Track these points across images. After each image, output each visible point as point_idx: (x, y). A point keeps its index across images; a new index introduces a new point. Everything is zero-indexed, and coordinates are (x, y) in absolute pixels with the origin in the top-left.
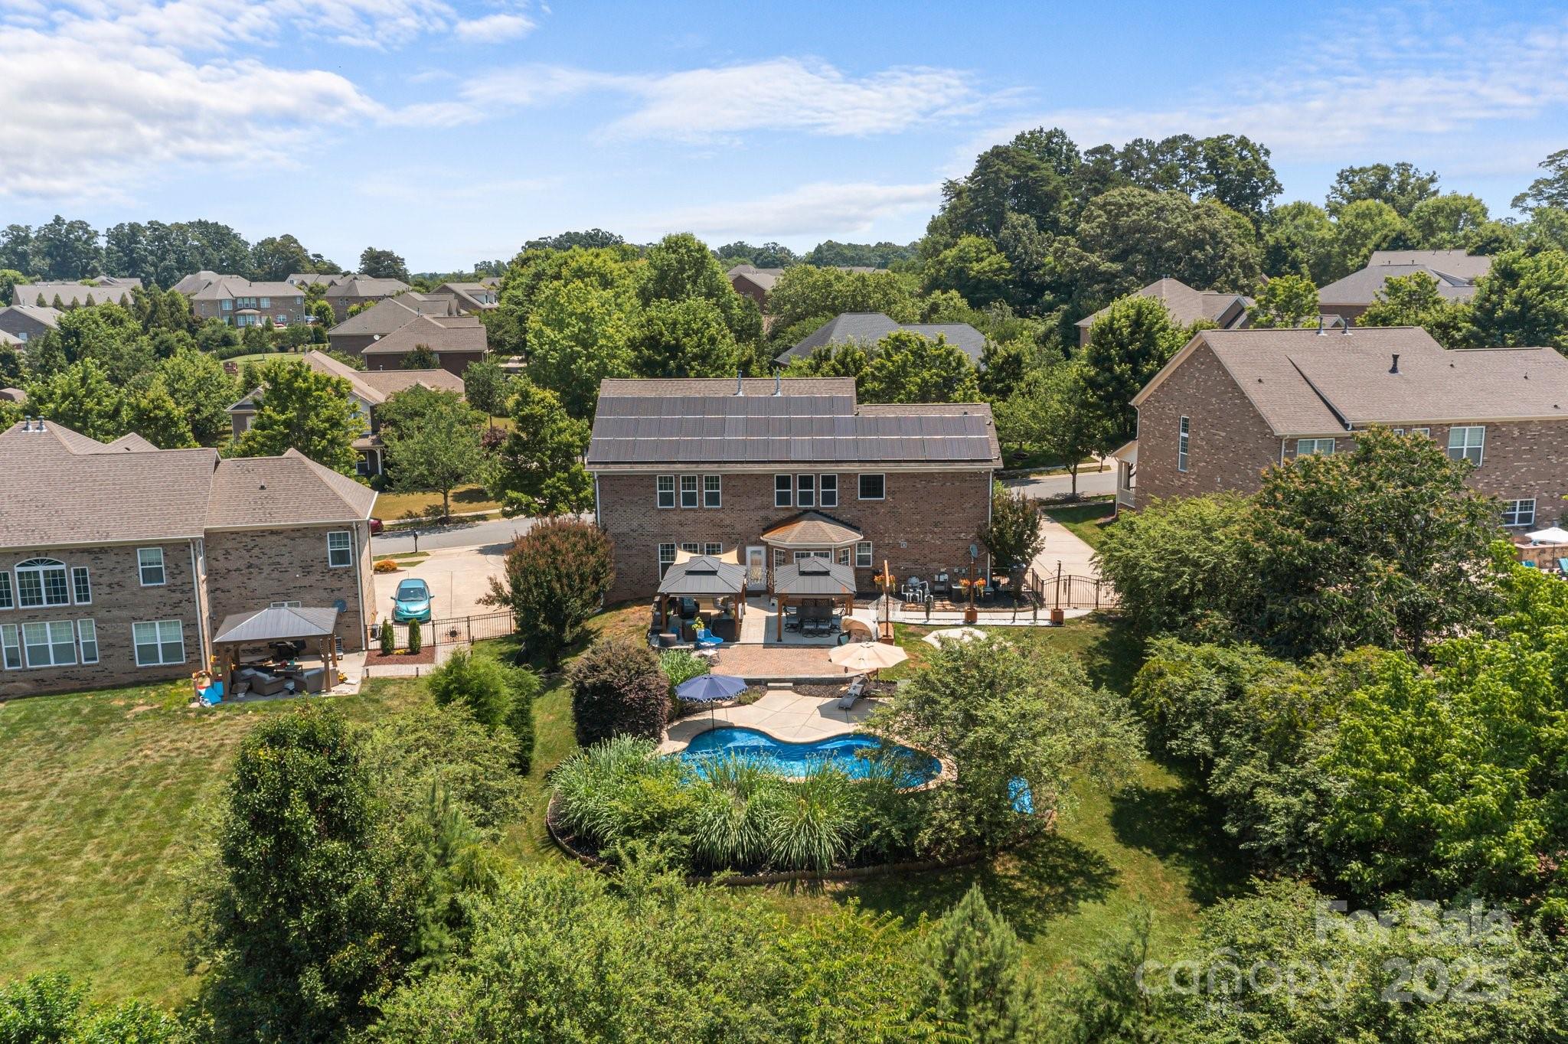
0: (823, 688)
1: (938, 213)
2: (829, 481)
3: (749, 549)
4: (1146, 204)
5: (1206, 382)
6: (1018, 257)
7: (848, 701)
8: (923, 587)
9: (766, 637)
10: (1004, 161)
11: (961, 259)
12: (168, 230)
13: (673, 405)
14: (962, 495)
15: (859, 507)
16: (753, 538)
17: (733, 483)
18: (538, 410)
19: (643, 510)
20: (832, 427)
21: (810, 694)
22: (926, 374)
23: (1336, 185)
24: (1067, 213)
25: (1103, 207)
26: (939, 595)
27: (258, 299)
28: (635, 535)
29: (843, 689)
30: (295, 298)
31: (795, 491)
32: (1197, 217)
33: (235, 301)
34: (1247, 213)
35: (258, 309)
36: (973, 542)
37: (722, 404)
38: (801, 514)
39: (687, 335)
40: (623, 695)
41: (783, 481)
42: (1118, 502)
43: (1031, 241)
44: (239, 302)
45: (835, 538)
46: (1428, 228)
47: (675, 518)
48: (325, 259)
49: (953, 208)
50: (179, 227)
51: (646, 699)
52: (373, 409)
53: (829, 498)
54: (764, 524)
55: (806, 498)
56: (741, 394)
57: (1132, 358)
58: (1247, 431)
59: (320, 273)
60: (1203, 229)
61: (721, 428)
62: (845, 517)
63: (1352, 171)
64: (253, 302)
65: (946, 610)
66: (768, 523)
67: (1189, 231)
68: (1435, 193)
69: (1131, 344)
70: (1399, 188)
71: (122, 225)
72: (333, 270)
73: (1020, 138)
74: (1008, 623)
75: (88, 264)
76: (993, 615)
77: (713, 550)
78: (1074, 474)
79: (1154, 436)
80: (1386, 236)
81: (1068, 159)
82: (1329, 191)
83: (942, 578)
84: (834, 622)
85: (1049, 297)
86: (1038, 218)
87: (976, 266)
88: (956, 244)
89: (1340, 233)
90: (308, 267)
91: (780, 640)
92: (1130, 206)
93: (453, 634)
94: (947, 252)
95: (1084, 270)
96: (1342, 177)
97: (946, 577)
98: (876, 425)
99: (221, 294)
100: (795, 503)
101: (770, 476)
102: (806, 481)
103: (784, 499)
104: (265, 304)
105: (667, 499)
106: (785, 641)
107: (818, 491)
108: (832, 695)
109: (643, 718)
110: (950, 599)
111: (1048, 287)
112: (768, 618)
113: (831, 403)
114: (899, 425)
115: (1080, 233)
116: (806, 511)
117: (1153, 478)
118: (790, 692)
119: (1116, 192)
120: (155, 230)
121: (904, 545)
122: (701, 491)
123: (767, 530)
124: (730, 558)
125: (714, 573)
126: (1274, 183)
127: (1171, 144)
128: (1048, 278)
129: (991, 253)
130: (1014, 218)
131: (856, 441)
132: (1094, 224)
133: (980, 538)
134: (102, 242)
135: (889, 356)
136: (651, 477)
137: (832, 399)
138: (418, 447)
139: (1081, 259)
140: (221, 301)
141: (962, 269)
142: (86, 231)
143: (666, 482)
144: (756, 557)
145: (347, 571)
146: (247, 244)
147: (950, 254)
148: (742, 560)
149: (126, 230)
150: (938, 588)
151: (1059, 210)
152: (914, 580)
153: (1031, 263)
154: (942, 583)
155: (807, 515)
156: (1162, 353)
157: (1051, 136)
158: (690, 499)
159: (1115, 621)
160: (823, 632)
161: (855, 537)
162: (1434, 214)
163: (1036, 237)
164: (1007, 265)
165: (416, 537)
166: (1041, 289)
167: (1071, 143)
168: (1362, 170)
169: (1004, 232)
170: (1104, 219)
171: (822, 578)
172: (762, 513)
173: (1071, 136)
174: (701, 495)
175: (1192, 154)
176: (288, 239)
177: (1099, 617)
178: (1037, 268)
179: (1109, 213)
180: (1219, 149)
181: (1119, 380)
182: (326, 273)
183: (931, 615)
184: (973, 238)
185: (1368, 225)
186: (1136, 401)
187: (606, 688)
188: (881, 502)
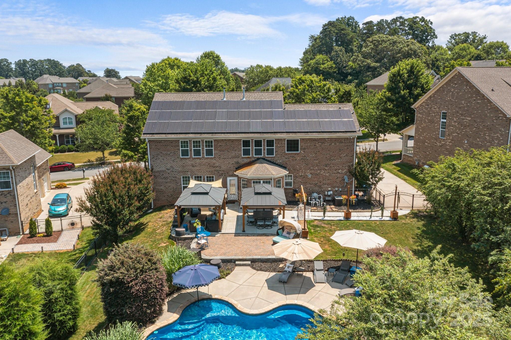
0: (268, 264)
1: (307, 47)
2: (270, 143)
3: (229, 179)
4: (389, 40)
5: (458, 93)
6: (338, 63)
7: (285, 277)
8: (319, 198)
9: (236, 229)
10: (332, 26)
11: (317, 63)
12: (37, 62)
13: (190, 104)
14: (340, 150)
15: (286, 157)
16: (231, 173)
17: (220, 144)
18: (137, 113)
19: (173, 159)
20: (271, 115)
21: (261, 270)
22: (314, 95)
23: (449, 40)
24: (356, 47)
25: (372, 42)
26: (328, 202)
27: (62, 83)
28: (169, 171)
29: (281, 266)
30: (75, 83)
31: (252, 148)
32: (408, 45)
33: (53, 84)
34: (425, 45)
35: (62, 87)
36: (346, 174)
37: (214, 104)
38: (255, 160)
39: (202, 76)
40: (132, 287)
41: (246, 143)
42: (403, 153)
43: (343, 56)
44: (55, 85)
45: (274, 173)
46: (488, 53)
47: (189, 162)
48: (92, 72)
49: (313, 46)
50: (41, 61)
51: (148, 289)
52: (76, 116)
53: (270, 152)
54: (236, 166)
55: (258, 152)
56: (225, 99)
57: (409, 87)
58: (486, 116)
59: (90, 77)
60: (411, 49)
61: (214, 115)
62: (278, 162)
63: (456, 35)
64: (60, 84)
65: (333, 211)
66: (238, 165)
67: (406, 50)
68: (486, 42)
69: (408, 80)
70: (473, 40)
71: (20, 60)
72: (94, 76)
73: (338, 20)
74: (368, 218)
75: (8, 74)
76: (359, 214)
77: (210, 179)
78: (377, 141)
79: (425, 122)
80: (473, 56)
81: (356, 27)
82: (447, 42)
83: (330, 193)
84: (274, 220)
85: (350, 78)
86: (345, 48)
87: (323, 66)
88: (315, 58)
89: (454, 56)
90: (86, 75)
91: (244, 231)
92: (383, 41)
93: (73, 224)
94: (312, 61)
95: (365, 66)
96: (452, 37)
97: (331, 192)
98: (294, 114)
99: (48, 82)
100: (253, 155)
101: (239, 140)
102: (258, 143)
103: (247, 152)
104: (64, 85)
105: (185, 153)
106: (246, 232)
107: (264, 148)
108: (274, 270)
109: (147, 302)
110: (334, 205)
111: (350, 74)
112: (238, 216)
113: (271, 104)
114: (306, 114)
115: (363, 52)
116: (258, 159)
117: (424, 142)
118: (249, 268)
119: (376, 36)
120: (32, 62)
121: (310, 176)
122: (203, 149)
123: (238, 169)
124: (217, 184)
125: (207, 193)
126: (434, 34)
127: (395, 21)
128: (349, 71)
129: (328, 61)
130: (337, 48)
131: (284, 122)
132: (369, 48)
133: (350, 172)
134: (13, 66)
135: (297, 87)
136: (177, 141)
137: (271, 101)
138: (88, 131)
139: (363, 62)
140: (48, 84)
141: (317, 68)
142: (7, 62)
143: (185, 143)
144: (233, 182)
145: (9, 192)
146: (64, 67)
147: (312, 62)
148: (225, 185)
149: (22, 62)
150: (327, 198)
151: (353, 45)
152: (315, 195)
153: (343, 65)
154: (329, 196)
155: (259, 161)
156: (423, 85)
157: (349, 19)
158: (197, 153)
159: (425, 217)
160: (268, 226)
161: (284, 172)
162: (490, 48)
163: (345, 55)
164: (334, 66)
165: (84, 171)
166: (346, 75)
167: (356, 22)
168: (459, 35)
169: (333, 53)
170: (372, 46)
171: (267, 196)
172: (235, 160)
173: (356, 19)
174: (203, 150)
175: (402, 24)
176: (79, 65)
177: (416, 215)
178: (345, 67)
179: (374, 44)
180: (413, 21)
181: (403, 97)
182: (92, 77)
183: (327, 214)
184: (321, 56)
185: (464, 53)
186: (415, 106)
187: (118, 283)
188: (298, 154)
